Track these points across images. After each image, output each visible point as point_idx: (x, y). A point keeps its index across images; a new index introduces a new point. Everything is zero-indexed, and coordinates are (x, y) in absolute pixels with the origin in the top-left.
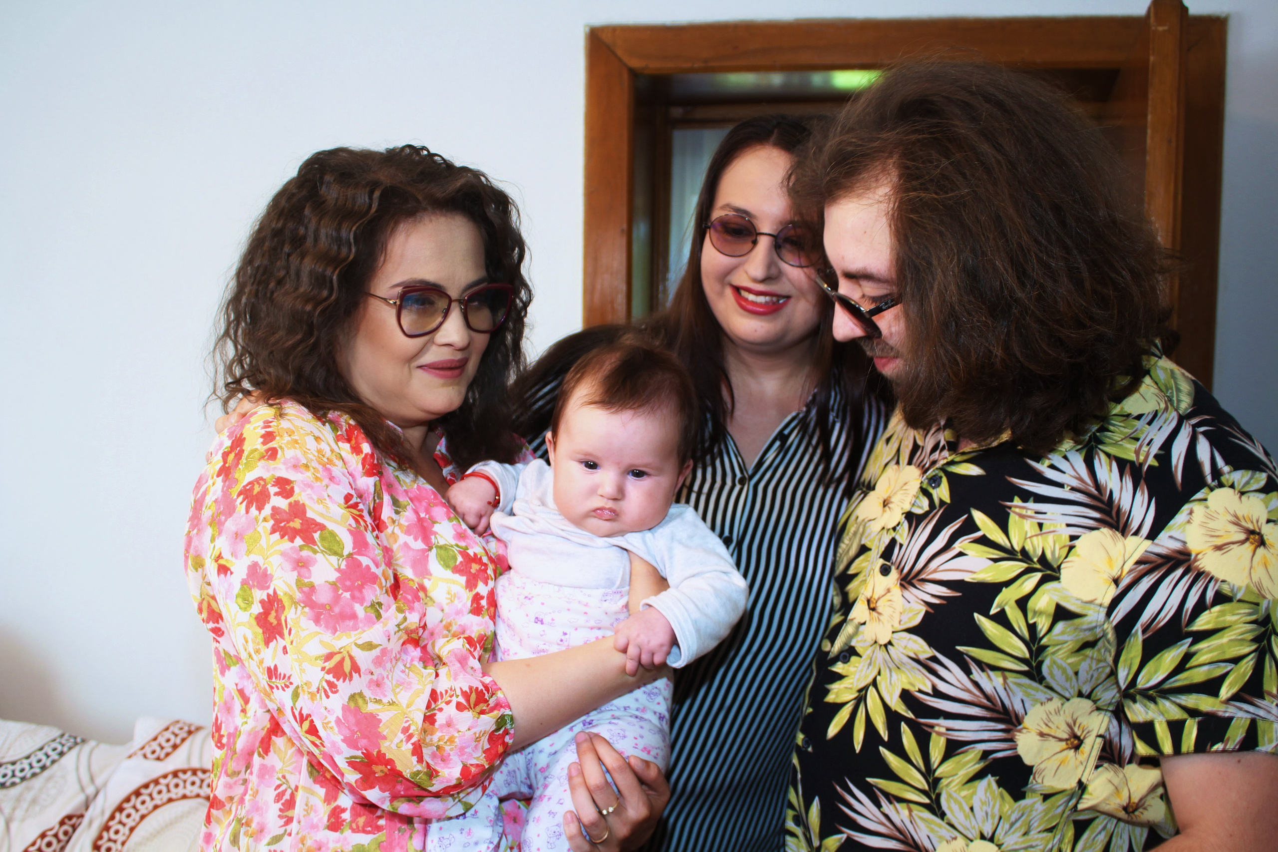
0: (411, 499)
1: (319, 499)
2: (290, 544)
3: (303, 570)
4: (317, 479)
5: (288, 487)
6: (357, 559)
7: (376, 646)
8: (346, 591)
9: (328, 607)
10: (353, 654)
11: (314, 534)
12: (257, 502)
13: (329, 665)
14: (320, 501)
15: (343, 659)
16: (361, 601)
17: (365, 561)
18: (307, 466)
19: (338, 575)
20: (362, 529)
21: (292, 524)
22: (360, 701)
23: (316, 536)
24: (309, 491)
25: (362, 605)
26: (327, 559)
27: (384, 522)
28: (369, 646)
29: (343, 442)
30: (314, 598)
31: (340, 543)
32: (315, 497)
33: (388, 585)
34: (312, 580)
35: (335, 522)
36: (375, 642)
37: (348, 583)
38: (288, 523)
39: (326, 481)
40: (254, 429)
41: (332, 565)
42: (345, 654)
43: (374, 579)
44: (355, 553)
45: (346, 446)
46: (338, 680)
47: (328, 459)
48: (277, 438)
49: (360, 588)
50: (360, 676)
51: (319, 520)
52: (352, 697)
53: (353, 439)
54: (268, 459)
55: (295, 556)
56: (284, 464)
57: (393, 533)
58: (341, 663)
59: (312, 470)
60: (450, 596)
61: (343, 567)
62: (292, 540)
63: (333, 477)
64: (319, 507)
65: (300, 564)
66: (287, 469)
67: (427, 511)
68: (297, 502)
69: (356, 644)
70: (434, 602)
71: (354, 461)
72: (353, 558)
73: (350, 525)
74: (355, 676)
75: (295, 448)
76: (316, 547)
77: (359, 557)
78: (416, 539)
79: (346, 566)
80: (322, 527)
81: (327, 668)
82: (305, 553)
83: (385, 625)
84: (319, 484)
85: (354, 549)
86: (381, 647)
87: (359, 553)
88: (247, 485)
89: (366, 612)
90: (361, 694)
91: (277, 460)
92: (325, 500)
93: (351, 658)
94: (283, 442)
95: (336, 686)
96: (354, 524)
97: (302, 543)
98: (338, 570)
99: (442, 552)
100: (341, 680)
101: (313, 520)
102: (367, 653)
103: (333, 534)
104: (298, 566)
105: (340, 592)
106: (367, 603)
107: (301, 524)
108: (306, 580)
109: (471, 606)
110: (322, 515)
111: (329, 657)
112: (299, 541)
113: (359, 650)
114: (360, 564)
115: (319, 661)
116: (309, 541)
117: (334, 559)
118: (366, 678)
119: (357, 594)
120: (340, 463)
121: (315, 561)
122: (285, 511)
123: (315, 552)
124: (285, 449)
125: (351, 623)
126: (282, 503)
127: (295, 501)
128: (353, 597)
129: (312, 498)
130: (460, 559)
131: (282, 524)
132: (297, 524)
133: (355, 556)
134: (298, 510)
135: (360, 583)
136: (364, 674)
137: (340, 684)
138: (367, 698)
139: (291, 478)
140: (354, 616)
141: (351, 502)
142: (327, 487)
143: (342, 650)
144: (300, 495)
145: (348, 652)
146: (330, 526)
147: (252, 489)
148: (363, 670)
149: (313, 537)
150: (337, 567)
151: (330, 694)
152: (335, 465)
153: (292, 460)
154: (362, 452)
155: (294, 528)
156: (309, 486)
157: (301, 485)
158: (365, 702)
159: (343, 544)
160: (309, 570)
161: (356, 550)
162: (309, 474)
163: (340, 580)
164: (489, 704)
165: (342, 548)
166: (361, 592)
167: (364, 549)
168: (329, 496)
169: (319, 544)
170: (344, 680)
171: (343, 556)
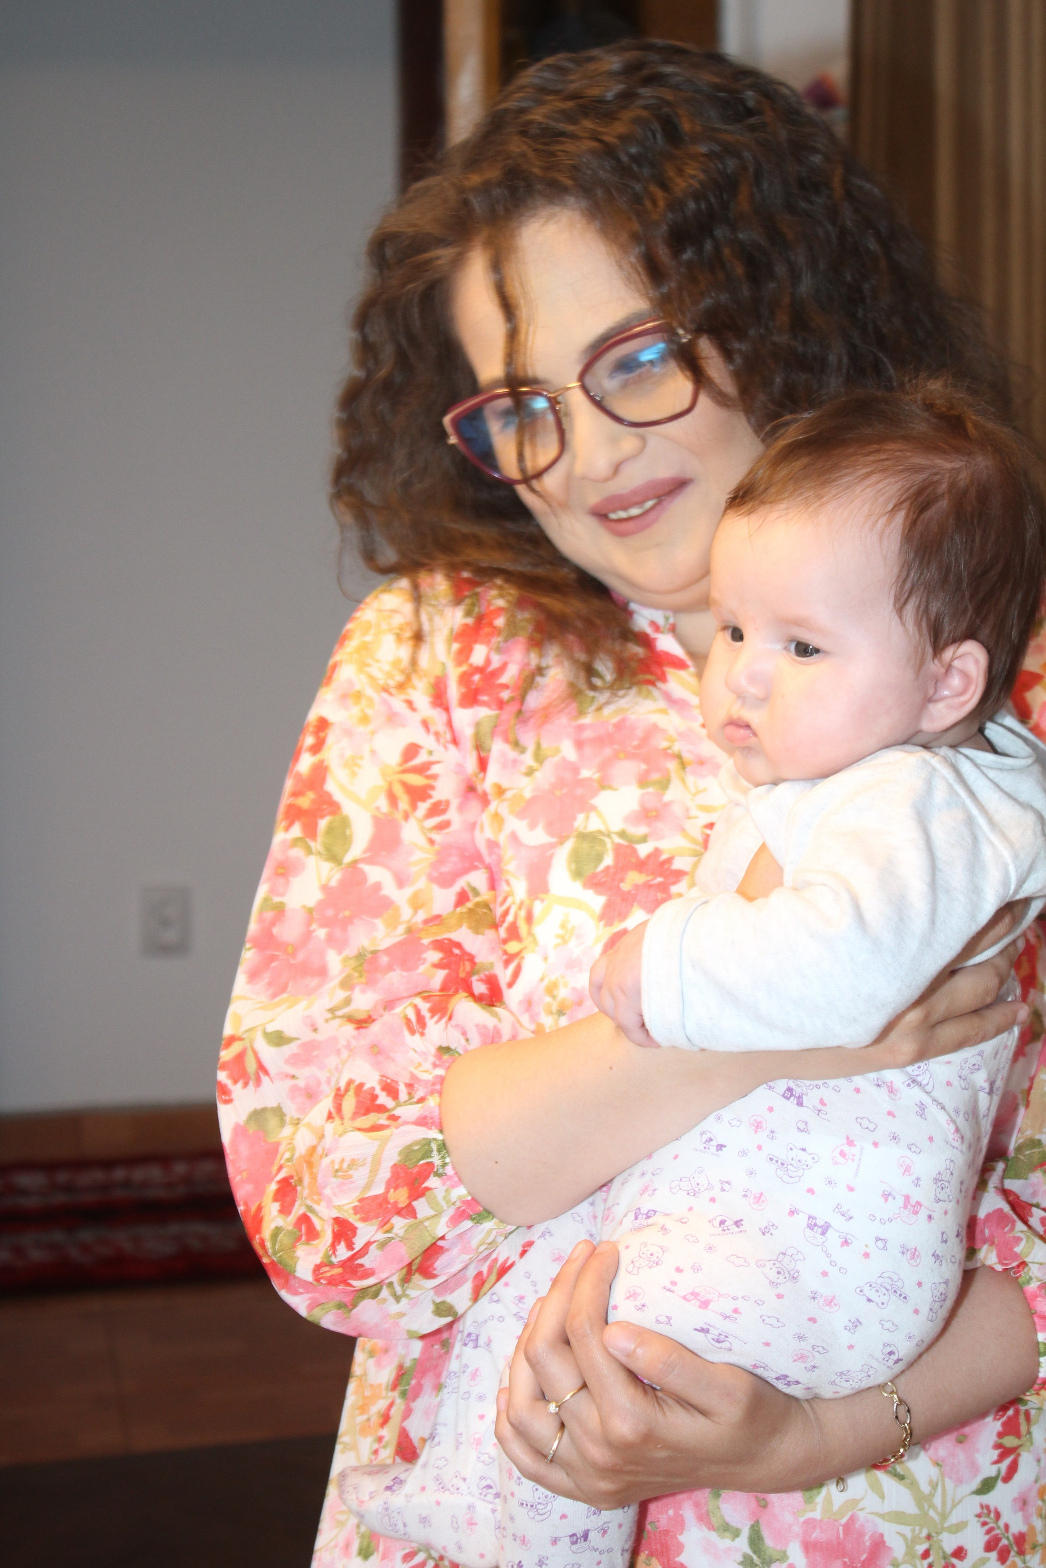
0: (579, 744)
1: (352, 757)
2: (286, 834)
3: (282, 881)
4: (365, 719)
5: (322, 735)
6: (363, 870)
7: (291, 1040)
9: (289, 949)
10: (258, 1045)
11: (320, 821)
13: (225, 1056)
14: (354, 760)
15: (246, 1050)
16: (342, 946)
17: (375, 874)
18: (359, 696)
19: (320, 895)
20: (399, 816)
21: (299, 801)
22: (273, 1122)
23: (323, 824)
24: (344, 742)
25: (340, 952)
26: (319, 868)
28: (278, 1039)
30: (275, 931)
31: (347, 841)
32: (348, 754)
34: (285, 899)
35: (357, 802)
37: (330, 912)
38: (299, 797)
39: (377, 723)
41: (321, 878)
42: (248, 1044)
43: (381, 907)
44: (364, 861)
46: (235, 1083)
49: (346, 923)
50: (271, 1081)
51: (338, 796)
52: (258, 1115)
55: (280, 856)
56: (334, 692)
57: (496, 813)
58: (241, 1055)
59: (363, 703)
60: (563, 933)
61: (333, 883)
62: (289, 827)
63: (395, 714)
64: (343, 774)
65: (281, 871)
69: (264, 1031)
70: (537, 944)
72: (355, 868)
73: (378, 809)
74: (265, 1079)
76: (312, 844)
77: (367, 868)
79: (340, 881)
80: (333, 807)
81: (222, 1061)
82: (296, 852)
84: (361, 729)
85: (365, 851)
87: (371, 861)
90: (278, 1112)
92: (362, 758)
93: (255, 1053)
95: (228, 1093)
96: (383, 804)
97: (300, 834)
98: (325, 888)
99: (584, 847)
100: (243, 1083)
101: (329, 795)
102: (276, 1048)
103: (345, 823)
104: (278, 873)
105: (314, 926)
106: (351, 951)
107: (314, 801)
108: (277, 899)
110: (344, 788)
111: (226, 1043)
112: (297, 830)
113: (267, 1041)
114: (365, 877)
116: (309, 831)
117: (326, 867)
118: (280, 1084)
119: (338, 933)
121: (302, 869)
122: (301, 778)
123: (309, 851)
126: (305, 764)
127: (320, 761)
129: (342, 756)
130: (607, 861)
132: (306, 801)
133: (362, 866)
134: (319, 776)
135: (350, 915)
136: (275, 1078)
137: (237, 1090)
138: (288, 1119)
140: (322, 972)
141: (414, 761)
142: (374, 733)
143: (246, 1036)
145: (254, 1040)
146: (349, 808)
148: (272, 1070)
149: (318, 825)
150: (324, 882)
154: (467, 660)
155: (301, 807)
156: (348, 732)
157: (337, 730)
158: (282, 1123)
159: (350, 843)
160: (288, 882)
161: (368, 854)
162: (355, 711)
163: (322, 905)
164: (393, 1115)
165: (347, 851)
166: (344, 929)
167: (384, 853)
168: (373, 752)
169: (320, 838)
170: (246, 1084)
171: (342, 863)
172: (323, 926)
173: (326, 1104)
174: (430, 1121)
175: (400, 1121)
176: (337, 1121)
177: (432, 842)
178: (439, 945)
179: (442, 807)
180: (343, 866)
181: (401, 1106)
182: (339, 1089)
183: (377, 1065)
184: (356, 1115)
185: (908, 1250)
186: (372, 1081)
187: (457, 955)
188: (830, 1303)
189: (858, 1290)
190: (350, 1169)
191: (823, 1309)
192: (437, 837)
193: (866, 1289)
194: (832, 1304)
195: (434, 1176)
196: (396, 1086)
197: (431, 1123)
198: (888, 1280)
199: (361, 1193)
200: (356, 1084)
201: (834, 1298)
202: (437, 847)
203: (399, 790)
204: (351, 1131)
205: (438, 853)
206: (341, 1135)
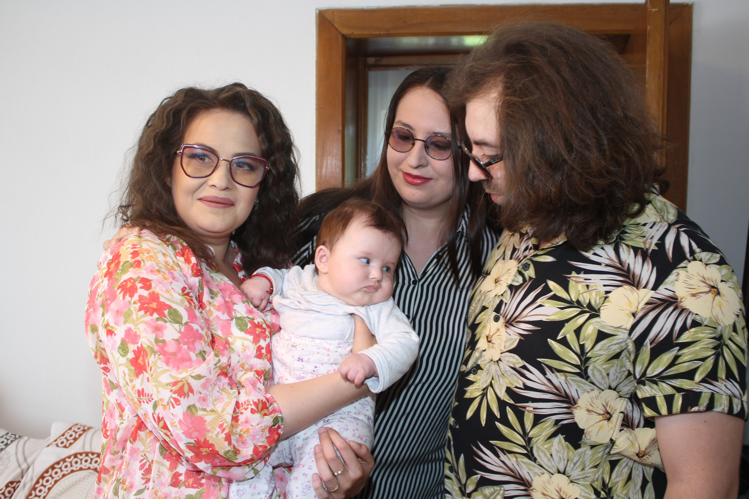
0: (221, 290)
1: (166, 290)
2: (151, 317)
3: (159, 333)
4: (165, 278)
5: (148, 284)
7: (203, 377)
8: (185, 345)
9: (174, 354)
10: (189, 382)
11: (165, 311)
12: (130, 292)
13: (174, 388)
14: (167, 291)
15: (183, 385)
16: (194, 350)
17: (195, 326)
18: (159, 271)
19: (179, 335)
20: (193, 307)
21: (151, 305)
23: (166, 312)
24: (161, 286)
25: (194, 353)
26: (173, 326)
27: (204, 304)
28: (199, 377)
29: (180, 257)
30: (165, 349)
31: (180, 317)
32: (164, 289)
33: (209, 341)
34: (164, 338)
35: (176, 304)
36: (203, 375)
37: (186, 340)
38: (149, 305)
39: (171, 280)
40: (127, 249)
41: (176, 329)
42: (185, 382)
43: (201, 337)
44: (190, 322)
45: (181, 259)
46: (181, 397)
47: (171, 267)
48: (141, 255)
49: (193, 342)
50: (194, 395)
51: (168, 303)
52: (189, 407)
53: (186, 254)
54: (135, 267)
55: (154, 324)
56: (145, 270)
57: (210, 310)
58: (182, 387)
59: (162, 273)
60: (243, 348)
61: (182, 330)
62: (151, 315)
63: (175, 277)
64: (167, 295)
65: (157, 329)
66: (147, 273)
67: (230, 297)
68: (154, 292)
69: (191, 376)
70: (234, 351)
71: (187, 268)
73: (186, 305)
74: (191, 394)
75: (152, 261)
76: (166, 319)
77: (192, 324)
78: (223, 314)
79: (184, 329)
80: (169, 307)
81: (174, 390)
82: (160, 323)
83: (208, 364)
84: (166, 281)
85: (188, 320)
86: (206, 378)
87: (192, 322)
88: (123, 282)
89: (197, 357)
90: (194, 406)
91: (141, 268)
92: (170, 291)
93: (189, 384)
94: (144, 257)
95: (179, 401)
97: (158, 316)
98: (180, 332)
99: (239, 321)
100: (183, 397)
101: (164, 302)
102: (197, 381)
103: (176, 311)
104: (156, 330)
105: (181, 345)
106: (197, 352)
107: (157, 305)
108: (161, 339)
109: (256, 353)
110: (169, 300)
111: (175, 384)
112: (156, 316)
113: (193, 380)
114: (192, 329)
115: (168, 386)
116: (162, 315)
117: (177, 326)
118: (197, 396)
119: (191, 346)
120: (178, 269)
121: (166, 327)
122: (146, 298)
123: (166, 322)
124: (146, 261)
125: (188, 364)
126: (145, 293)
127: (153, 292)
128: (189, 348)
129: (162, 290)
130: (249, 325)
131: (145, 306)
132: (154, 305)
133: (189, 324)
134: (155, 297)
135: (193, 340)
136: (196, 393)
137: (182, 399)
138: (198, 408)
139: (150, 278)
140: (190, 359)
141: (186, 292)
142: (171, 283)
143: (183, 380)
144: (156, 288)
145: (186, 381)
146: (174, 306)
147: (126, 285)
148: (195, 391)
149: (164, 313)
150: (179, 330)
151: (175, 405)
152: (175, 270)
153: (150, 268)
154: (191, 262)
155: (153, 308)
156: (161, 283)
157: (156, 282)
158: (197, 410)
159: (182, 317)
160: (162, 332)
162: (160, 276)
163: (181, 338)
165: (182, 319)
166: (193, 345)
167: (194, 320)
168: (172, 288)
169: (168, 317)
170: (184, 397)
171: (182, 324)
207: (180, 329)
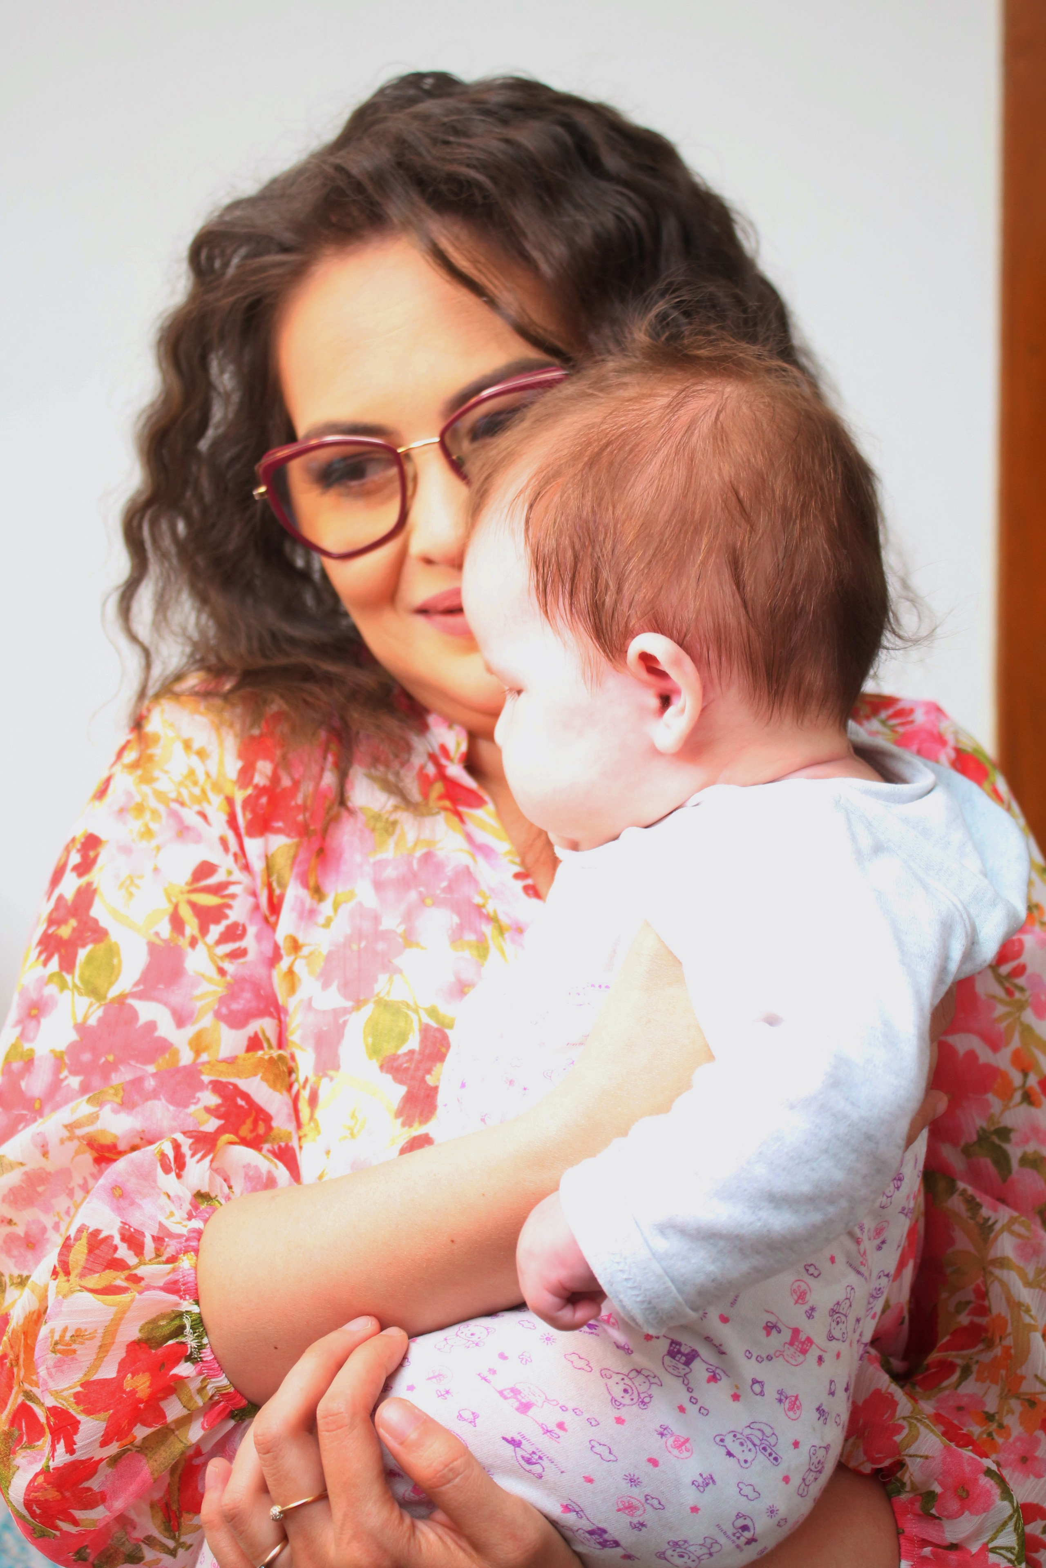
1: (130, 877)
2: (41, 971)
3: (32, 1025)
4: (148, 833)
5: (92, 854)
6: (131, 1007)
8: (77, 1074)
9: (37, 1105)
11: (81, 950)
14: (131, 880)
17: (148, 1010)
18: (140, 809)
19: (73, 1036)
20: (184, 942)
21: (62, 930)
23: (83, 954)
24: (121, 861)
26: (73, 1004)
30: (23, 1084)
31: (115, 974)
32: (123, 875)
34: (36, 1045)
35: (132, 929)
37: (86, 1057)
38: (59, 927)
41: (76, 1016)
43: (154, 1052)
44: (133, 995)
49: (107, 1068)
51: (105, 921)
54: (97, 798)
55: (34, 995)
56: (110, 806)
57: (290, 971)
59: (147, 816)
60: (353, 1123)
61: (92, 1021)
62: (47, 962)
65: (33, 1013)
66: (108, 816)
68: (89, 884)
72: (122, 1004)
73: (157, 934)
76: (69, 978)
77: (137, 1003)
79: (101, 1020)
80: (101, 936)
82: (49, 990)
84: (146, 844)
85: (136, 984)
87: (142, 994)
91: (105, 799)
96: (165, 930)
97: (56, 969)
98: (81, 1028)
99: (384, 1017)
101: (96, 920)
103: (113, 952)
104: (29, 1016)
105: (65, 1073)
107: (75, 930)
108: (26, 1047)
110: (113, 910)
112: (54, 967)
114: (134, 1015)
116: (67, 964)
117: (85, 1005)
119: (93, 1080)
121: (55, 1006)
122: (66, 903)
123: (64, 988)
126: (72, 887)
129: (117, 876)
131: (51, 931)
132: (69, 928)
133: (130, 1001)
134: (83, 901)
135: (111, 1058)
139: (103, 834)
142: (159, 849)
144: (102, 869)
146: (117, 934)
149: (77, 956)
150: (80, 1021)
153: (123, 798)
156: (130, 849)
157: (116, 849)
159: (119, 975)
161: (141, 987)
163: (74, 1049)
164: (135, 1275)
165: (112, 984)
166: (105, 1076)
167: (161, 986)
168: (156, 870)
169: (78, 973)
171: (105, 997)
172: (74, 1073)
173: (51, 1259)
174: (183, 1288)
175: (143, 1284)
176: (62, 1277)
177: (222, 972)
178: (218, 1087)
179: (239, 932)
180: (107, 1001)
181: (145, 1264)
182: (68, 1238)
183: (119, 1210)
184: (87, 1271)
185: (786, 1398)
186: (110, 1227)
187: (241, 1107)
188: (681, 1446)
189: (718, 1439)
190: (74, 1341)
191: (670, 1452)
192: (230, 967)
193: (729, 1439)
194: (683, 1448)
195: (186, 1361)
196: (141, 1238)
197: (184, 1291)
198: (759, 1434)
199: (85, 1375)
200: (90, 1230)
201: (687, 1440)
202: (228, 978)
203: (186, 913)
204: (79, 1290)
205: (229, 986)
206: (65, 1296)
207: (86, 1017)
